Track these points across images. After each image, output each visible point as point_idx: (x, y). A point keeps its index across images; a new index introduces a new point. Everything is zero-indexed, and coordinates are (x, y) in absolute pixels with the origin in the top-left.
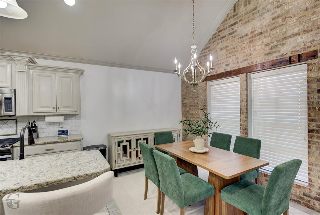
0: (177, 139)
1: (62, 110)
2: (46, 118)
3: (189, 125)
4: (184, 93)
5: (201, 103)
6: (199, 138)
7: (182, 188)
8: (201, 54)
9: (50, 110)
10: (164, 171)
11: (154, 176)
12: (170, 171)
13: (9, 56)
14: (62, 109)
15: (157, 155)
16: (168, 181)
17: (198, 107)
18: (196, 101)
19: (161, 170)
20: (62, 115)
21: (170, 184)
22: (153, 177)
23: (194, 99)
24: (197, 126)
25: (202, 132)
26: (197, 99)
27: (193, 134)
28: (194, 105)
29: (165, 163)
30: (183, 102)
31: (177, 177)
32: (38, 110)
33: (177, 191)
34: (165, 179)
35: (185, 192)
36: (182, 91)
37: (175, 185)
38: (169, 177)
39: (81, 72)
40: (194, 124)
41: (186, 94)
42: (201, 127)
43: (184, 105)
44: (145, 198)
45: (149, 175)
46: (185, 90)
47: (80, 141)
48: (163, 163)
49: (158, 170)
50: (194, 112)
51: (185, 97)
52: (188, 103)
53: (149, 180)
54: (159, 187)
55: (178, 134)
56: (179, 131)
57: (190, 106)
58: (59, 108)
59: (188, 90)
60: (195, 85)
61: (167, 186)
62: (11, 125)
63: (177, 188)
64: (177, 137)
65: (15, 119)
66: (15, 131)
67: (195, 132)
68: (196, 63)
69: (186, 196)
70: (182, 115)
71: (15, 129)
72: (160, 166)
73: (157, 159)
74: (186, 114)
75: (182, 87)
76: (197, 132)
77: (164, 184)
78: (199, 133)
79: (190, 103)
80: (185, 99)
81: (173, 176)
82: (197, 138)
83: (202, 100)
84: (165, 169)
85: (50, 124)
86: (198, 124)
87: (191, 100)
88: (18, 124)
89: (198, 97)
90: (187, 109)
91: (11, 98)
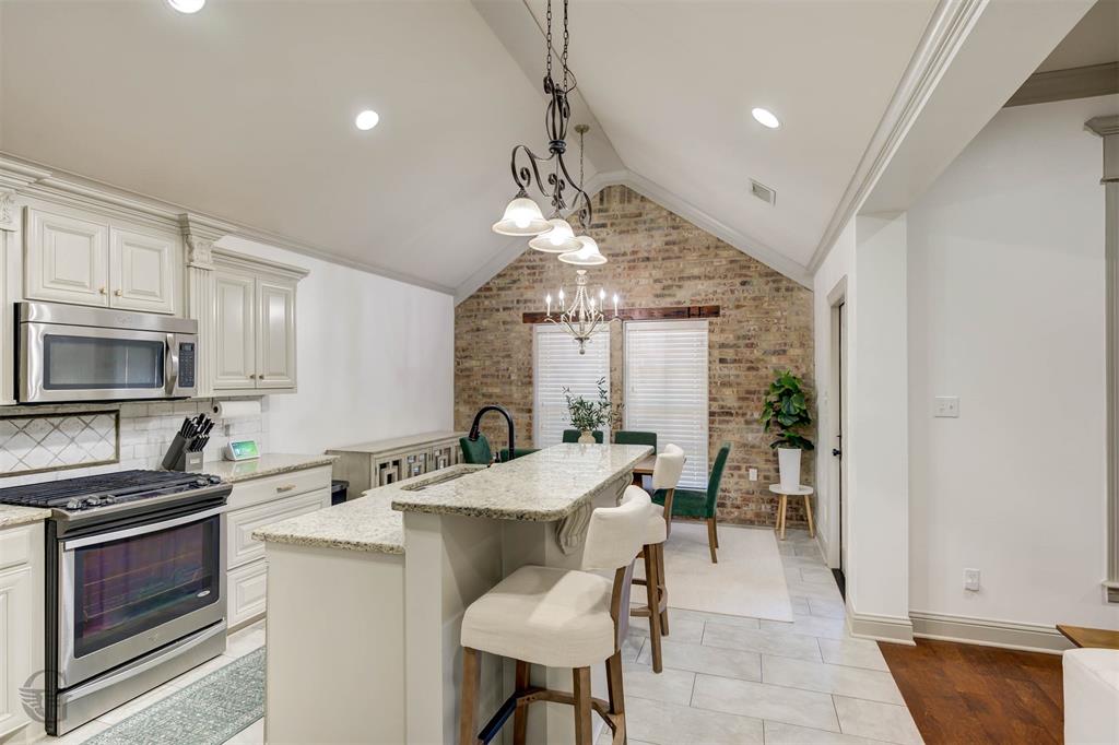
2: (223, 405)
4: (463, 344)
5: (519, 370)
9: (241, 382)
14: (266, 381)
17: (510, 377)
18: (503, 366)
23: (495, 359)
26: (507, 360)
28: (496, 374)
30: (461, 367)
36: (456, 338)
41: (470, 347)
43: (462, 373)
46: (467, 337)
50: (495, 391)
52: (476, 369)
57: (484, 376)
59: (478, 336)
65: (113, 412)
66: (113, 451)
70: (456, 397)
71: (114, 442)
74: (470, 396)
75: (456, 329)
79: (484, 369)
80: (465, 357)
83: (519, 363)
87: (488, 363)
88: (122, 428)
89: (509, 356)
90: (472, 384)
91: (192, 346)
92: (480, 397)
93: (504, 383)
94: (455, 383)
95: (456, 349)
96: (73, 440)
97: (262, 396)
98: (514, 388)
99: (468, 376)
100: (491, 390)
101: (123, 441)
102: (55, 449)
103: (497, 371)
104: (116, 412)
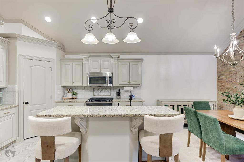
0: (213, 108)
2: (125, 87)
3: (228, 96)
4: (220, 70)
5: (240, 79)
6: (238, 108)
7: (223, 140)
8: (240, 35)
9: (126, 83)
10: (207, 126)
11: (197, 131)
12: (213, 127)
13: (111, 56)
14: (132, 83)
15: (201, 115)
16: (210, 134)
17: (236, 82)
18: (234, 77)
19: (204, 126)
20: (131, 86)
21: (212, 136)
22: (195, 131)
23: (231, 75)
24: (237, 98)
25: (241, 103)
26: (235, 75)
27: (233, 104)
28: (231, 80)
29: (209, 121)
30: (219, 78)
31: (219, 132)
32: (122, 83)
33: (219, 142)
34: (207, 133)
35: (226, 145)
36: (218, 69)
37: (217, 137)
38: (212, 131)
40: (233, 96)
41: (222, 71)
42: (241, 99)
43: (220, 81)
44: (188, 146)
45: (192, 130)
46: (221, 68)
47: (143, 102)
48: (207, 121)
49: (201, 126)
50: (231, 87)
51: (221, 74)
52: (224, 79)
53: (191, 134)
54: (201, 139)
55: (214, 104)
56: (215, 102)
57: (227, 81)
58: (131, 82)
59: (224, 67)
60: (234, 65)
61: (209, 138)
62: (109, 91)
63: (219, 139)
64: (213, 107)
65: (110, 88)
66: (110, 94)
67: (234, 103)
68: (236, 48)
69: (227, 147)
70: (218, 89)
71: (110, 93)
72: (203, 123)
73: (200, 118)
74: (222, 88)
75: (217, 66)
76: (237, 103)
77: (207, 136)
78: (238, 103)
79: (227, 79)
80: (221, 75)
81: (216, 130)
82: (237, 107)
83: (240, 76)
84: (208, 125)
85: (125, 91)
86: (238, 96)
87: (228, 76)
88: (112, 91)
89: (236, 74)
90: (223, 84)
91: (111, 77)
92: (225, 89)
93: (234, 84)
94: (217, 84)
95: (218, 72)
96: (105, 92)
97: (139, 86)
98: (238, 86)
99: (221, 82)
100: (229, 86)
101: (112, 93)
102: (102, 93)
103: (231, 79)
104: (111, 88)
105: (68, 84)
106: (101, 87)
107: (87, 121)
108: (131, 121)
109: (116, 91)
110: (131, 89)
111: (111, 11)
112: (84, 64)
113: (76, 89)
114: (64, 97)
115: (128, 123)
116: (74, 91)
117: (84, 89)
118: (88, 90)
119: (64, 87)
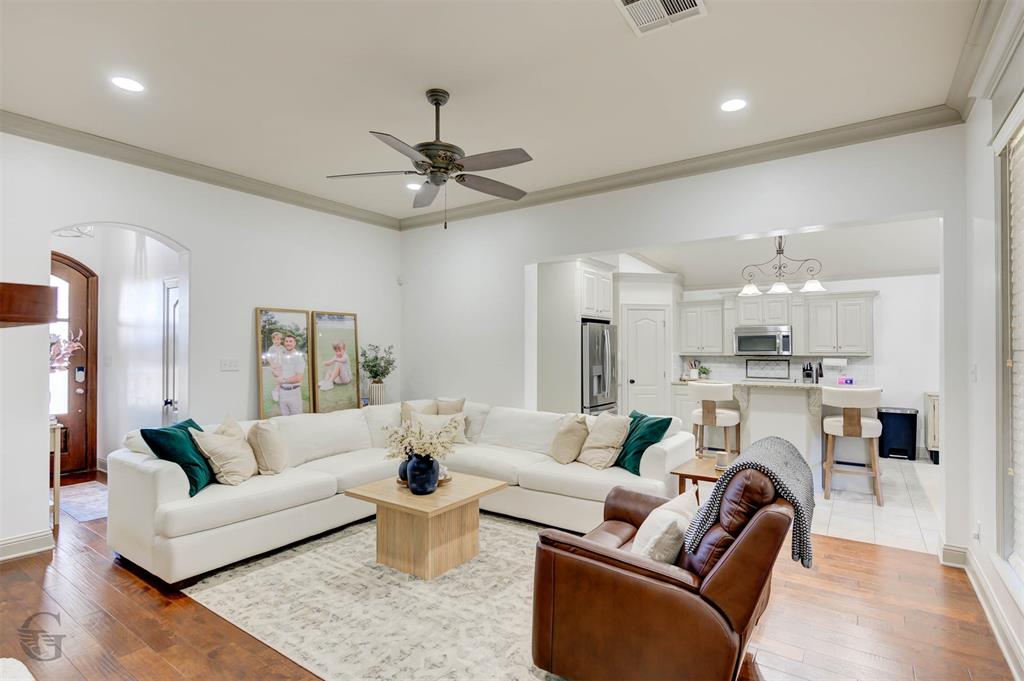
1: (846, 350)
9: (828, 349)
20: (844, 357)
32: (816, 350)
39: (876, 294)
58: (840, 347)
62: (784, 367)
65: (787, 360)
71: (787, 371)
88: (790, 366)
91: (788, 336)
96: (773, 369)
97: (868, 356)
101: (791, 371)
105: (692, 351)
106: (765, 358)
107: (748, 394)
108: (809, 397)
109: (801, 367)
110: (843, 362)
111: (780, 251)
112: (725, 311)
113: (705, 362)
114: (684, 377)
115: (803, 399)
116: (704, 365)
117: (725, 362)
118: (733, 365)
119: (683, 357)
